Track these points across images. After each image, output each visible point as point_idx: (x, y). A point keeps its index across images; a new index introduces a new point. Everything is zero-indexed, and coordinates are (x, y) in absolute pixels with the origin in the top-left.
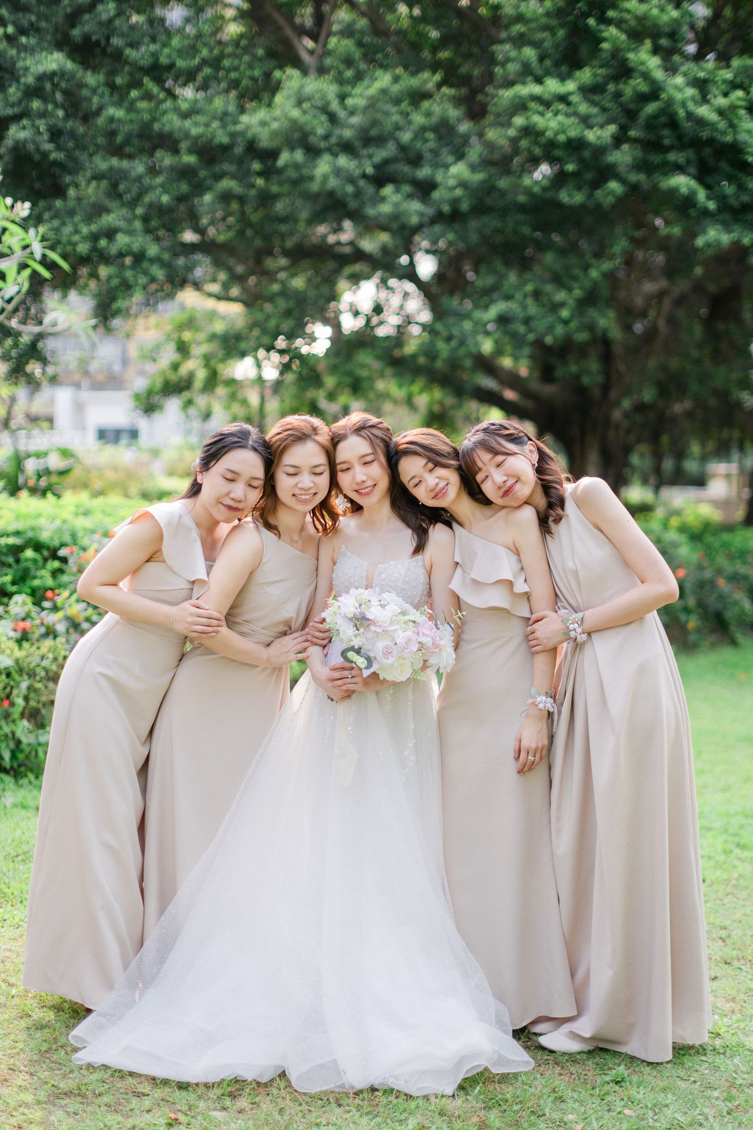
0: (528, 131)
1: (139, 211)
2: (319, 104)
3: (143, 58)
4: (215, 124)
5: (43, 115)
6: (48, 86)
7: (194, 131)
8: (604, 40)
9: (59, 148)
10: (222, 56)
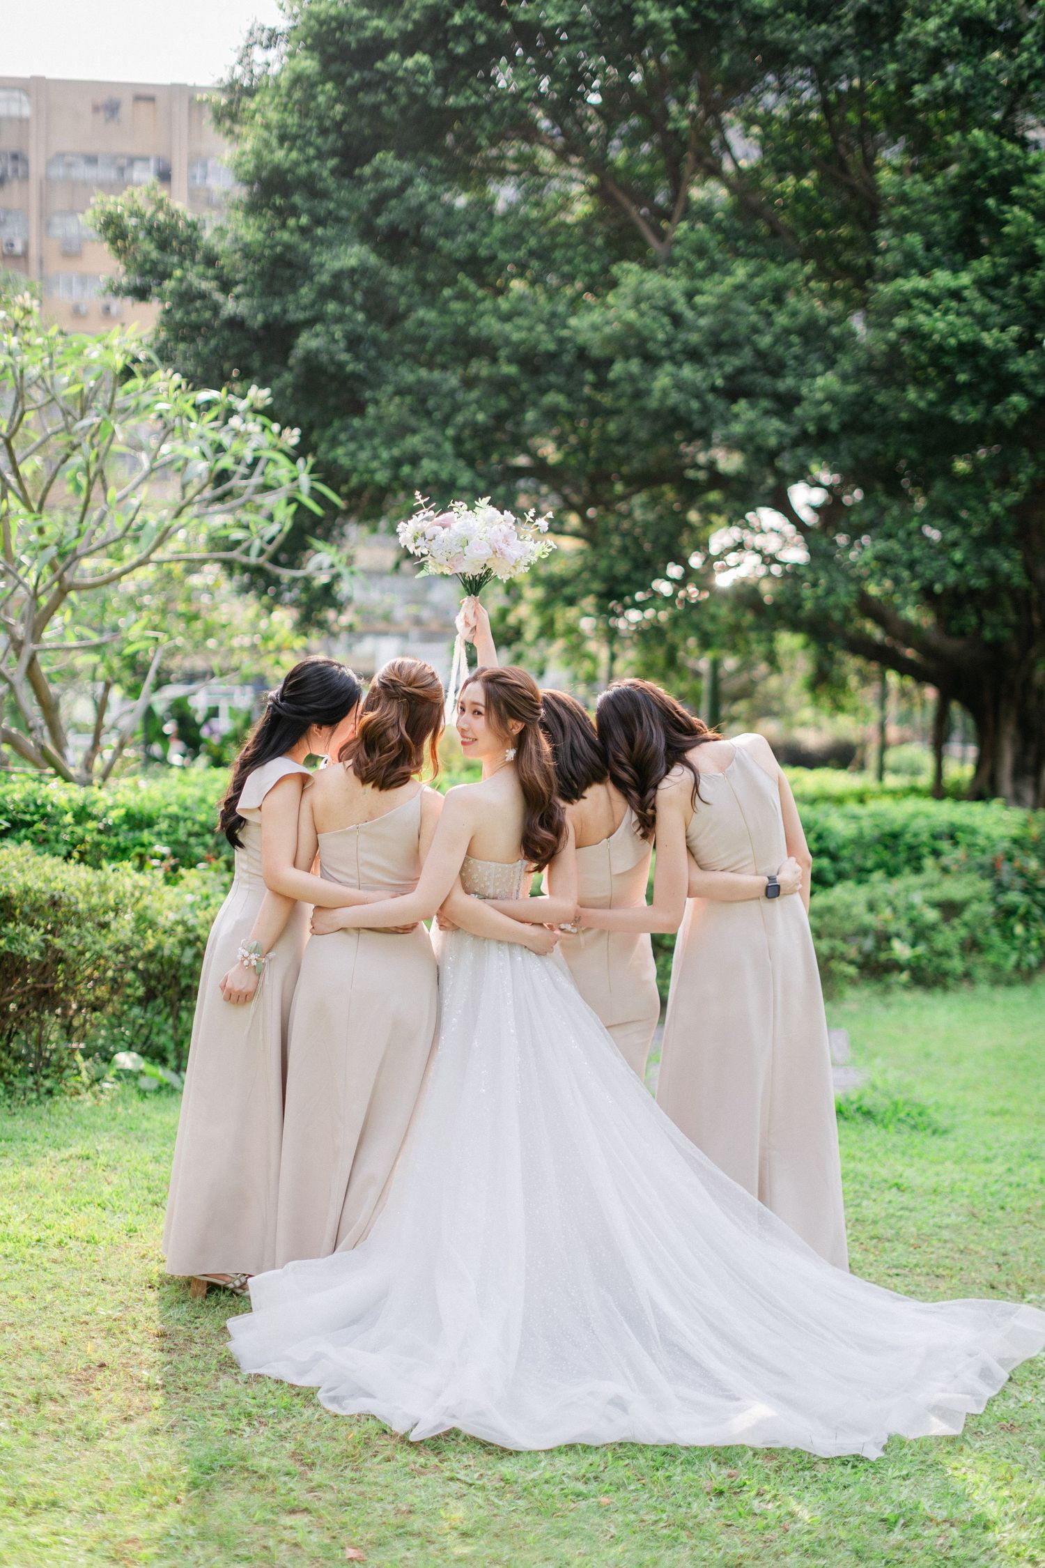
0: (912, 334)
1: (450, 432)
2: (661, 303)
3: (458, 249)
4: (540, 328)
5: (340, 319)
6: (346, 285)
7: (516, 337)
8: (1006, 223)
9: (357, 358)
10: (554, 247)
